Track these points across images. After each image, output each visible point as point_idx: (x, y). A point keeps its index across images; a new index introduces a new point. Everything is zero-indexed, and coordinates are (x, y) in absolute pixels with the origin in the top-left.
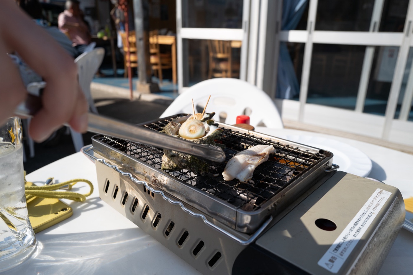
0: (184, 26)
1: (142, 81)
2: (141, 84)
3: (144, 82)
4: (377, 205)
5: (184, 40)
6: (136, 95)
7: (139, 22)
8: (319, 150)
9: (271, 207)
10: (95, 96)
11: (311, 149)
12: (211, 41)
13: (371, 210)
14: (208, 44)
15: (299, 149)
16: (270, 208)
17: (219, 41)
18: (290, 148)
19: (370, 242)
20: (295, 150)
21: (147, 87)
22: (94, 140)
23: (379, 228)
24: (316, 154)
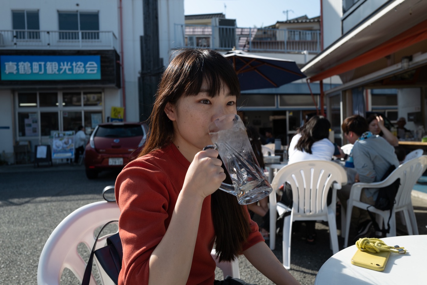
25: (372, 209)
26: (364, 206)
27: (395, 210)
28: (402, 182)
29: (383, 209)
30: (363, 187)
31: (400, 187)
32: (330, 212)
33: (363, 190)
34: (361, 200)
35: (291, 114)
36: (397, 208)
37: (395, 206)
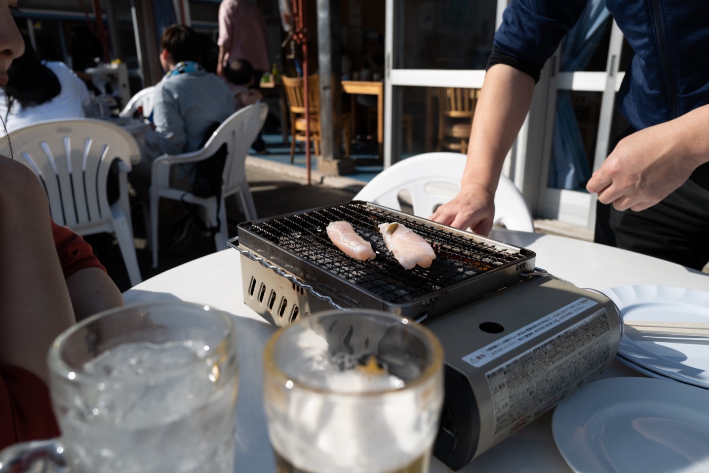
0: (397, 66)
1: (326, 156)
2: (325, 160)
3: (330, 158)
4: (570, 314)
5: (396, 88)
6: (316, 177)
7: (324, 59)
8: (520, 249)
9: (426, 302)
10: (251, 178)
11: (510, 248)
12: (443, 90)
13: (558, 318)
14: (437, 94)
15: (495, 248)
16: (424, 303)
17: (455, 89)
18: (484, 246)
19: (539, 348)
20: (489, 249)
21: (334, 165)
22: (240, 228)
23: (559, 336)
24: (513, 254)
25: (189, 198)
26: (176, 195)
27: (224, 195)
28: (230, 149)
29: (206, 196)
30: (173, 162)
31: (229, 158)
32: (115, 216)
33: (173, 168)
34: (173, 184)
35: (38, 26)
36: (227, 191)
37: (224, 187)
